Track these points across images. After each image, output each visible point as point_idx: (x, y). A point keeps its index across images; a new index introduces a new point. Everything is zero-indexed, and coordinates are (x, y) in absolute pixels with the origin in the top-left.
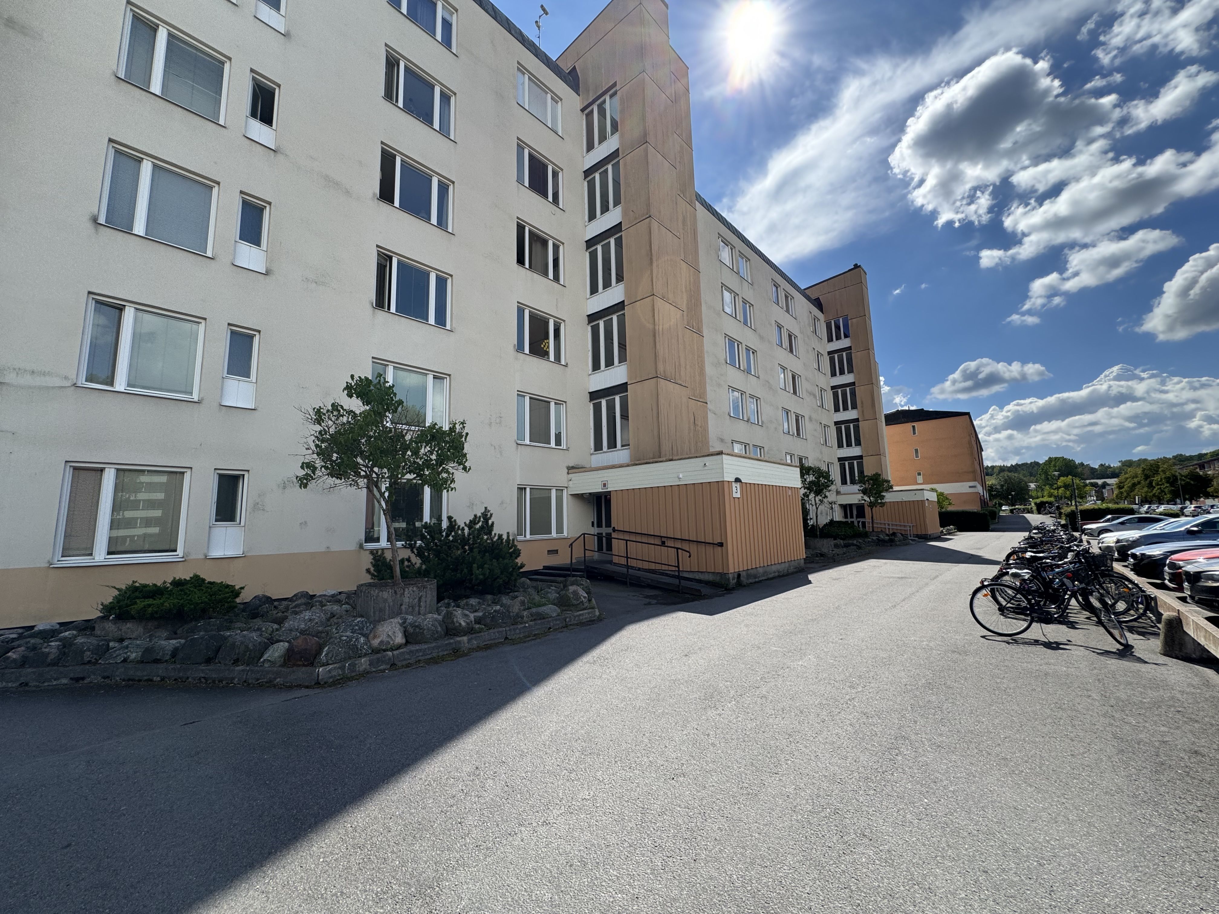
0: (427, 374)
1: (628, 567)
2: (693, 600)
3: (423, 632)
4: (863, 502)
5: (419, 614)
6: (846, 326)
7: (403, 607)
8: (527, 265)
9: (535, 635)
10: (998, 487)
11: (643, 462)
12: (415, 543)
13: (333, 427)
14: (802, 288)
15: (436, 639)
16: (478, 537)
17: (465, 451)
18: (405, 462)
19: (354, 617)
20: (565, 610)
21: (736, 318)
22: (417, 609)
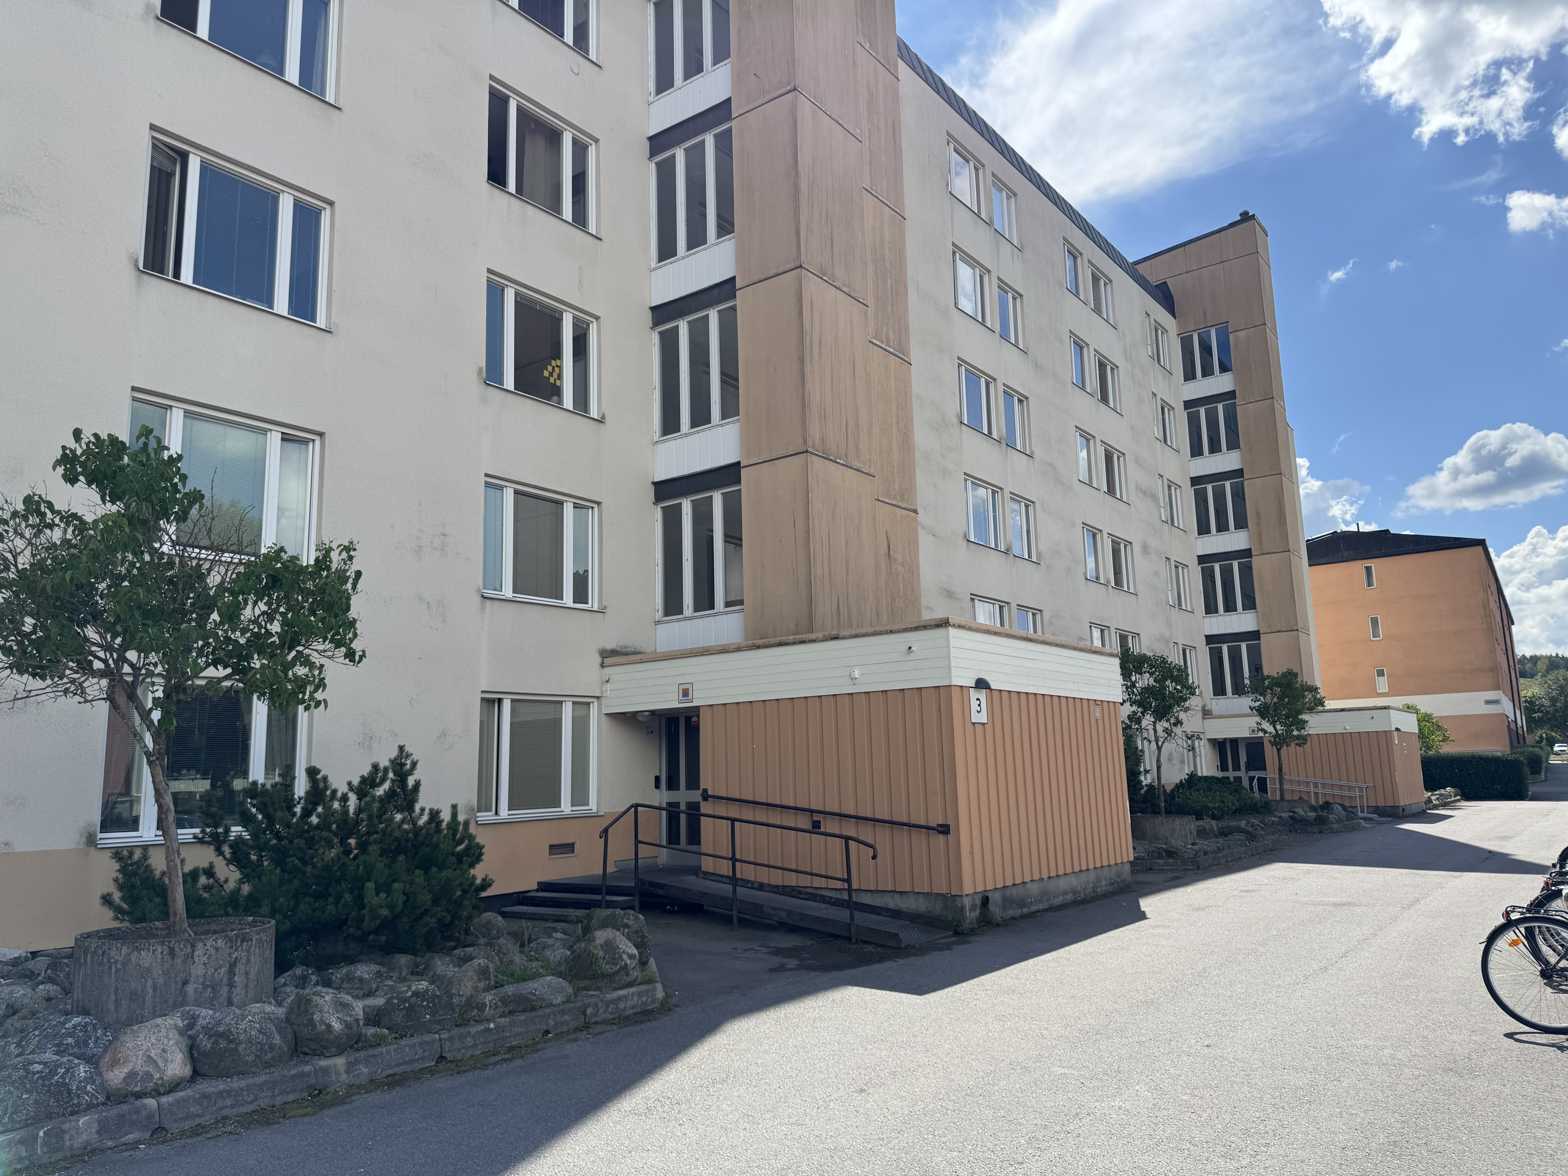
0: (265, 431)
1: (734, 880)
2: (881, 959)
3: (236, 1050)
4: (1261, 734)
5: (230, 1003)
6: (1224, 346)
7: (190, 989)
8: (512, 186)
9: (512, 1049)
10: (1547, 703)
11: (773, 640)
12: (227, 831)
13: (28, 552)
14: (1131, 260)
15: (268, 1065)
16: (379, 817)
17: (353, 614)
18: (205, 638)
19: (67, 1013)
20: (586, 989)
21: (983, 323)
22: (224, 991)
